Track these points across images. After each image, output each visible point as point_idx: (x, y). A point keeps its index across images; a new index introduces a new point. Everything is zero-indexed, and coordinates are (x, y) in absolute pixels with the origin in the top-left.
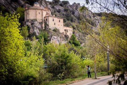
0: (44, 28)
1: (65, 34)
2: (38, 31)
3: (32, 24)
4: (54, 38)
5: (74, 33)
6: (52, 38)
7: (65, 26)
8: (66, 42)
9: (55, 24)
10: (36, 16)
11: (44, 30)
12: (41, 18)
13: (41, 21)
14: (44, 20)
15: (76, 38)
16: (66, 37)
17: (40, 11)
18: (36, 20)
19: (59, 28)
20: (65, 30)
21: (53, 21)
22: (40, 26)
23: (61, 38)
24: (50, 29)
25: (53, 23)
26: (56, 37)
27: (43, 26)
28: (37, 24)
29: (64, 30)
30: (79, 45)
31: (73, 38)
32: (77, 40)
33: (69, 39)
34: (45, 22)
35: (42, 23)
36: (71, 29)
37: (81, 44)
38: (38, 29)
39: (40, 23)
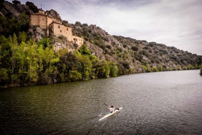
0: (48, 35)
1: (74, 43)
2: (41, 38)
3: (34, 30)
4: (58, 45)
5: (85, 43)
6: (55, 44)
7: (73, 35)
8: (74, 50)
9: (61, 32)
10: (39, 23)
11: (48, 37)
12: (45, 25)
13: (45, 28)
14: (49, 27)
15: (87, 48)
16: (75, 46)
17: (44, 17)
18: (39, 26)
19: (67, 36)
20: (74, 39)
21: (59, 28)
22: (43, 33)
23: (67, 45)
24: (55, 36)
25: (59, 30)
26: (59, 44)
27: (48, 32)
28: (39, 30)
30: (90, 54)
31: (83, 47)
32: (88, 50)
33: (78, 48)
34: (50, 29)
35: (46, 30)
36: (81, 39)
37: (92, 53)
38: (40, 36)
39: (43, 30)
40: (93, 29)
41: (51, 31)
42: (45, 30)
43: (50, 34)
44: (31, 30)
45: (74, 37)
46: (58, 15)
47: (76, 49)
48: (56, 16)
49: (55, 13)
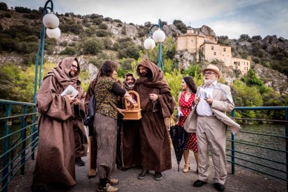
0: (198, 61)
2: (189, 65)
3: (181, 56)
5: (252, 67)
7: (234, 56)
8: (234, 79)
9: (215, 54)
10: (187, 45)
11: (198, 63)
12: (195, 47)
13: (195, 51)
14: (200, 50)
15: (257, 75)
16: (237, 72)
17: (193, 38)
18: (187, 50)
19: (223, 60)
20: (235, 63)
21: (213, 49)
22: (191, 58)
24: (206, 61)
25: (213, 52)
27: (198, 57)
28: (187, 55)
29: (233, 63)
30: (261, 85)
31: (251, 74)
32: (258, 77)
33: (241, 76)
34: (201, 52)
35: (196, 54)
36: (246, 61)
37: (265, 82)
38: (188, 62)
39: (192, 54)
40: (270, 42)
41: (201, 54)
42: (194, 55)
43: (200, 60)
44: (177, 56)
45: (236, 60)
46: (212, 31)
47: (237, 77)
48: (209, 33)
49: (208, 29)
